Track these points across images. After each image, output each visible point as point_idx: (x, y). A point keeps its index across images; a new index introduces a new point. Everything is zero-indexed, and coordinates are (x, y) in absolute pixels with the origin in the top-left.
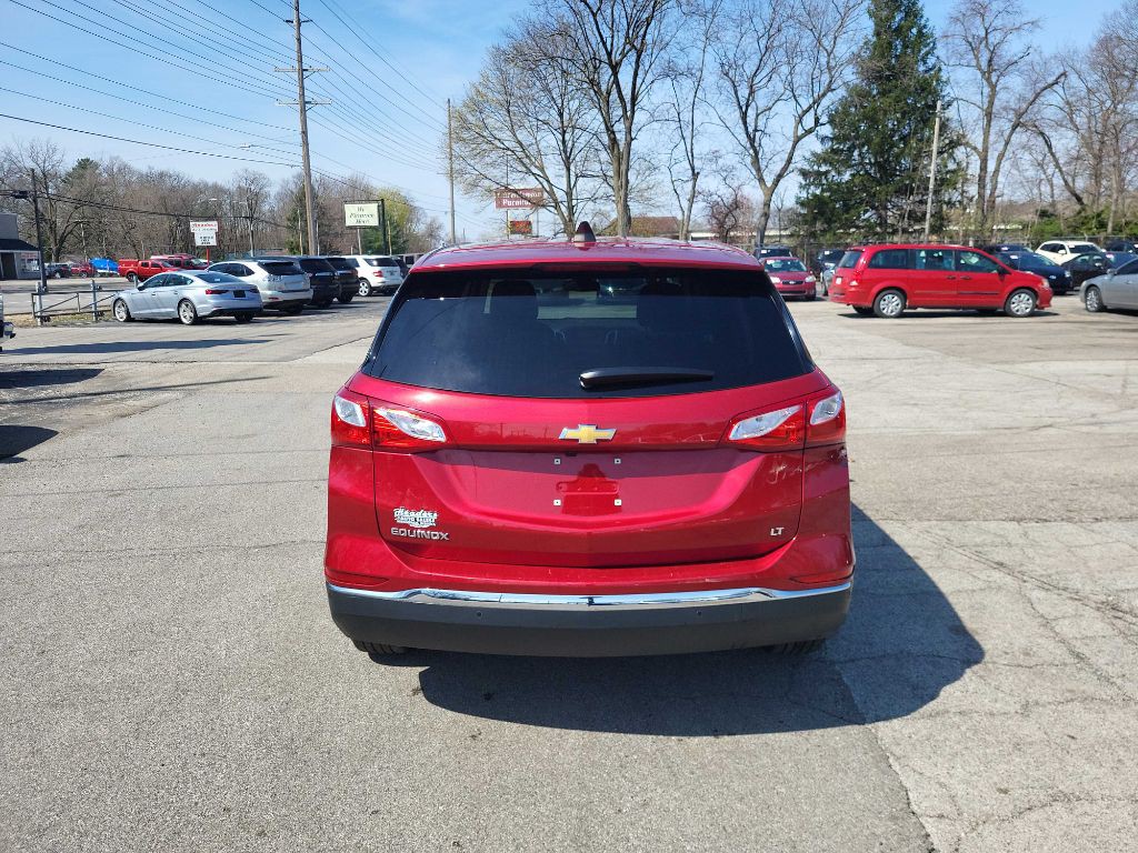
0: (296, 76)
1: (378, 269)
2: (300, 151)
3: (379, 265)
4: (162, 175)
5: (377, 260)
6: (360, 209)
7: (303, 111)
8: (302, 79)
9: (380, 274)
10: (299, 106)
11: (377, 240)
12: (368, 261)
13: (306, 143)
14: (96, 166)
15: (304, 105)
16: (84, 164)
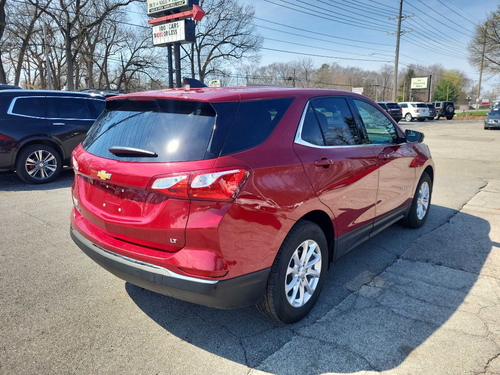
0: (398, 20)
1: (417, 108)
2: (395, 55)
3: (417, 107)
4: (352, 69)
5: (417, 104)
6: (418, 80)
7: (399, 37)
8: (400, 21)
9: (418, 111)
10: (397, 35)
11: (441, 95)
12: (413, 105)
13: (398, 51)
14: (328, 66)
15: (399, 33)
16: (325, 66)
